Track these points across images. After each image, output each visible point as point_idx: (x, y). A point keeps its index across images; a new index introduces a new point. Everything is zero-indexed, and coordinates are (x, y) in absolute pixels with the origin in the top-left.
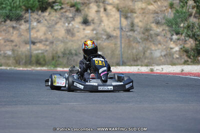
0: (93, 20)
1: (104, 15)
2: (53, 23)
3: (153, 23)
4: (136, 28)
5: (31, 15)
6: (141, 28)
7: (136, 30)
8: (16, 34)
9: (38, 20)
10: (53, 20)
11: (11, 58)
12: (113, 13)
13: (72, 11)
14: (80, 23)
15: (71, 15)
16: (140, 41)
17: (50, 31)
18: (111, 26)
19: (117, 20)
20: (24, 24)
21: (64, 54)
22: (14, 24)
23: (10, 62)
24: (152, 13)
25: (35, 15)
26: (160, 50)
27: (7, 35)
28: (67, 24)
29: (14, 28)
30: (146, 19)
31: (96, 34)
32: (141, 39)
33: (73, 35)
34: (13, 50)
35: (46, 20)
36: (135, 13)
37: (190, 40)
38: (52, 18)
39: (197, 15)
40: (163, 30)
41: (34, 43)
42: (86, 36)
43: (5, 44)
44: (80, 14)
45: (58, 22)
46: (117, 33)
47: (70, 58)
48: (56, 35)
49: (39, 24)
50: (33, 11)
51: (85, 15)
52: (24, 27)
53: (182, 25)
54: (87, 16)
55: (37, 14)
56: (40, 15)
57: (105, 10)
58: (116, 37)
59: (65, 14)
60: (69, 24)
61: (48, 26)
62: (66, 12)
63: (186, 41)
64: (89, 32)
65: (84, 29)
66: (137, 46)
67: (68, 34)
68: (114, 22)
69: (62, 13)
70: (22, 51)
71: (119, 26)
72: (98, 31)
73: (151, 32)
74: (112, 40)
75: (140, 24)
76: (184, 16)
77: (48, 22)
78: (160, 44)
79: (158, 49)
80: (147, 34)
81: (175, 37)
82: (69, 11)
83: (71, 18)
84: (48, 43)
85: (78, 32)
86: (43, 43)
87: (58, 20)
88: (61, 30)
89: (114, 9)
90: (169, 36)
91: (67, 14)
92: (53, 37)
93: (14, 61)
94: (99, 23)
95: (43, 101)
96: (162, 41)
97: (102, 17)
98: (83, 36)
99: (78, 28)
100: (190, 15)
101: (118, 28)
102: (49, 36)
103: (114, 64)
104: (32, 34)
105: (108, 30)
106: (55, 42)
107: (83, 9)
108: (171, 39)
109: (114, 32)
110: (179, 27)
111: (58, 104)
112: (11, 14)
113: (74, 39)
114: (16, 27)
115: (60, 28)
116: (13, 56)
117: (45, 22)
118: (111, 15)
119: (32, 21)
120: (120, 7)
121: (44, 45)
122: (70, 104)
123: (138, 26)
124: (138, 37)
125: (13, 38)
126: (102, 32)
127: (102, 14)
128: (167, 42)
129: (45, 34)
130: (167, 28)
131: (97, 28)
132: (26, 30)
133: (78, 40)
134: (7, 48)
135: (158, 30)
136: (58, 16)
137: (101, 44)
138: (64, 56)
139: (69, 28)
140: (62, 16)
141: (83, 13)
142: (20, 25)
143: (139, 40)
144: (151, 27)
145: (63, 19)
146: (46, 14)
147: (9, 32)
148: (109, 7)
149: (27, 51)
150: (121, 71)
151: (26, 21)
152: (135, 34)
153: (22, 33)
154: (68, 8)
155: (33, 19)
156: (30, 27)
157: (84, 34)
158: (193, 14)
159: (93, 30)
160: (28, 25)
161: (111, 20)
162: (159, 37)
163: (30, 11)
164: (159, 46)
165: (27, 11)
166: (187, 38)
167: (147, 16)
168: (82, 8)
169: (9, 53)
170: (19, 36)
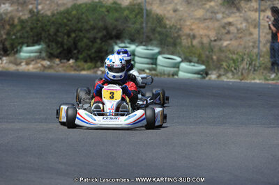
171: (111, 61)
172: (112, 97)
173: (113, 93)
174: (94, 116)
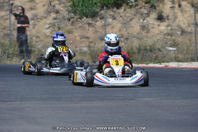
0: (168, 16)
1: (179, 11)
2: (129, 19)
5: (106, 12)
8: (92, 30)
9: (113, 16)
10: (128, 16)
11: (87, 55)
12: (187, 9)
13: (146, 7)
14: (155, 19)
15: (146, 12)
17: (125, 28)
18: (186, 22)
19: (192, 16)
20: (100, 20)
21: (139, 50)
22: (90, 20)
23: (87, 58)
25: (110, 12)
27: (83, 31)
28: (142, 20)
29: (89, 24)
31: (171, 30)
33: (148, 31)
34: (89, 47)
35: (121, 17)
38: (128, 15)
42: (161, 32)
43: (81, 40)
44: (155, 10)
45: (133, 19)
46: (191, 29)
47: (145, 54)
48: (131, 31)
49: (114, 20)
50: (108, 8)
51: (159, 11)
52: (99, 23)
54: (162, 11)
55: (112, 11)
56: (115, 12)
57: (180, 6)
58: (191, 33)
59: (140, 10)
60: (144, 20)
61: (123, 22)
62: (141, 8)
64: (164, 28)
65: (159, 25)
67: (143, 30)
68: (189, 18)
69: (137, 9)
70: (97, 47)
71: (194, 22)
72: (172, 27)
74: (186, 36)
77: (123, 19)
82: (144, 7)
83: (146, 14)
85: (153, 28)
87: (133, 16)
88: (136, 26)
89: (189, 5)
91: (142, 10)
92: (128, 33)
93: (90, 57)
94: (173, 19)
95: (118, 96)
97: (177, 13)
98: (157, 33)
99: (154, 24)
101: (193, 24)
102: (124, 32)
103: (189, 60)
104: (107, 30)
105: (183, 26)
106: (130, 39)
107: (158, 6)
109: (189, 27)
111: (132, 100)
112: (87, 11)
113: (148, 35)
114: (92, 23)
115: (135, 24)
116: (88, 52)
117: (121, 18)
118: (186, 11)
119: (107, 18)
120: (194, 3)
122: (145, 99)
125: (88, 35)
126: (177, 28)
127: (177, 10)
129: (120, 30)
131: (171, 24)
132: (102, 26)
133: (153, 36)
134: (83, 44)
136: (132, 12)
137: (176, 40)
138: (138, 52)
139: (144, 24)
140: (137, 13)
141: (158, 9)
142: (96, 21)
145: (138, 16)
146: (121, 10)
147: (84, 29)
148: (184, 3)
149: (103, 47)
150: (196, 67)
151: (102, 18)
153: (98, 30)
154: (143, 4)
155: (108, 16)
156: (105, 23)
157: (159, 30)
159: (168, 26)
160: (103, 22)
161: (186, 15)
163: (105, 8)
165: (102, 7)
168: (157, 4)
169: (85, 49)
170: (95, 32)
171: (109, 38)
172: (117, 64)
173: (118, 61)
174: (108, 78)
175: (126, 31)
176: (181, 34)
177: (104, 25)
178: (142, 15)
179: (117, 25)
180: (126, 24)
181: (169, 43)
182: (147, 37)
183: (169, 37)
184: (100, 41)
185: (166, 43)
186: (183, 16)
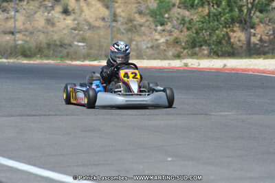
0: (73, 10)
1: (85, 5)
2: (32, 12)
3: (136, 13)
4: (118, 19)
5: (9, 4)
6: (124, 18)
7: (119, 21)
9: (16, 9)
10: (32, 9)
12: (93, 3)
14: (60, 12)
15: (50, 5)
16: (124, 32)
17: (29, 21)
18: (93, 16)
19: (99, 10)
20: (2, 13)
24: (134, 3)
25: (12, 4)
26: (146, 42)
28: (46, 14)
30: (128, 8)
31: (78, 24)
32: (124, 29)
33: (53, 25)
35: (24, 9)
36: (117, 2)
37: (176, 31)
38: (31, 7)
39: (181, 5)
40: (147, 21)
41: (12, 33)
42: (67, 26)
44: (60, 3)
45: (37, 12)
46: (99, 23)
48: (36, 25)
49: (17, 13)
51: (64, 4)
52: (2, 16)
53: (166, 15)
54: (67, 5)
55: (15, 3)
56: (17, 4)
58: (99, 28)
59: (44, 3)
60: (48, 13)
61: (27, 15)
63: (171, 32)
64: (70, 22)
65: (64, 19)
66: (121, 36)
67: (48, 24)
68: (95, 12)
69: (41, 2)
72: (79, 21)
73: (135, 23)
74: (94, 31)
75: (123, 14)
76: (169, 6)
77: (26, 11)
78: (145, 35)
79: (144, 41)
80: (130, 24)
81: (159, 28)
83: (50, 7)
84: (27, 33)
85: (59, 22)
86: (23, 33)
87: (37, 9)
88: (40, 20)
90: (153, 27)
91: (46, 3)
92: (33, 27)
94: (79, 12)
96: (146, 32)
97: (83, 6)
98: (64, 26)
99: (58, 18)
100: (174, 5)
102: (28, 25)
105: (91, 21)
106: (35, 33)
108: (156, 30)
109: (96, 22)
110: (163, 17)
113: (54, 29)
115: (39, 17)
117: (24, 11)
118: (92, 5)
119: (9, 10)
121: (24, 35)
123: (120, 16)
124: (122, 28)
126: (84, 22)
127: (82, 3)
128: (151, 33)
129: (24, 24)
130: (151, 19)
131: (78, 18)
132: (4, 19)
133: (59, 30)
135: (142, 21)
136: (36, 5)
139: (49, 17)
140: (41, 6)
141: (62, 2)
143: (122, 30)
144: (135, 18)
145: (42, 9)
146: (24, 3)
151: (4, 11)
152: (118, 25)
155: (10, 8)
157: (64, 24)
158: (177, 4)
160: (5, 15)
161: (93, 9)
162: (143, 28)
164: (144, 37)
166: (173, 29)
167: (130, 6)
175: (31, 24)
176: (89, 29)
177: (7, 18)
178: (46, 8)
179: (21, 18)
180: (30, 17)
181: (77, 38)
182: (53, 31)
183: (76, 32)
184: (3, 35)
185: (74, 38)
186: (89, 9)
